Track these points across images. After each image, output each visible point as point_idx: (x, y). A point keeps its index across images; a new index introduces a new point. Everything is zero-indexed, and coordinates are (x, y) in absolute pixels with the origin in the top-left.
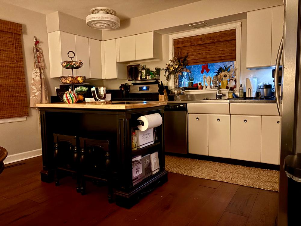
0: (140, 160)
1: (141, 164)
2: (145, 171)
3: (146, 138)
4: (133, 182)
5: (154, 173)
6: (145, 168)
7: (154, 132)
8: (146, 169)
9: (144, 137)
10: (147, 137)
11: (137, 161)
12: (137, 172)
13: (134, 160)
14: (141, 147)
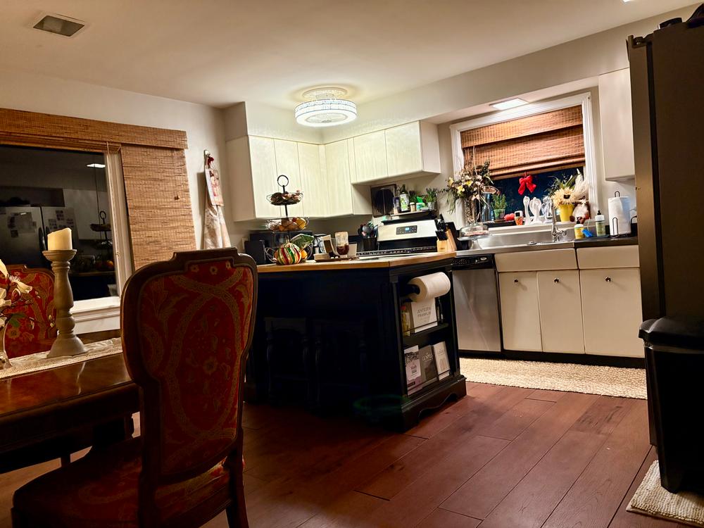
0: (417, 353)
1: (419, 360)
2: (426, 374)
3: (424, 317)
4: (409, 389)
5: (441, 378)
6: (425, 367)
7: (437, 305)
8: (426, 369)
9: (421, 313)
10: (425, 314)
11: (411, 354)
12: (413, 372)
13: (407, 351)
14: (416, 331)
